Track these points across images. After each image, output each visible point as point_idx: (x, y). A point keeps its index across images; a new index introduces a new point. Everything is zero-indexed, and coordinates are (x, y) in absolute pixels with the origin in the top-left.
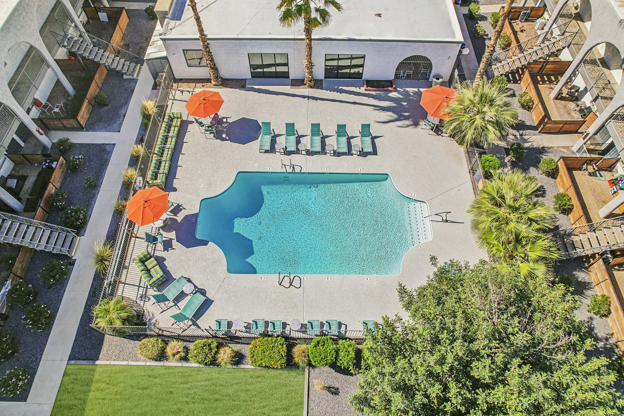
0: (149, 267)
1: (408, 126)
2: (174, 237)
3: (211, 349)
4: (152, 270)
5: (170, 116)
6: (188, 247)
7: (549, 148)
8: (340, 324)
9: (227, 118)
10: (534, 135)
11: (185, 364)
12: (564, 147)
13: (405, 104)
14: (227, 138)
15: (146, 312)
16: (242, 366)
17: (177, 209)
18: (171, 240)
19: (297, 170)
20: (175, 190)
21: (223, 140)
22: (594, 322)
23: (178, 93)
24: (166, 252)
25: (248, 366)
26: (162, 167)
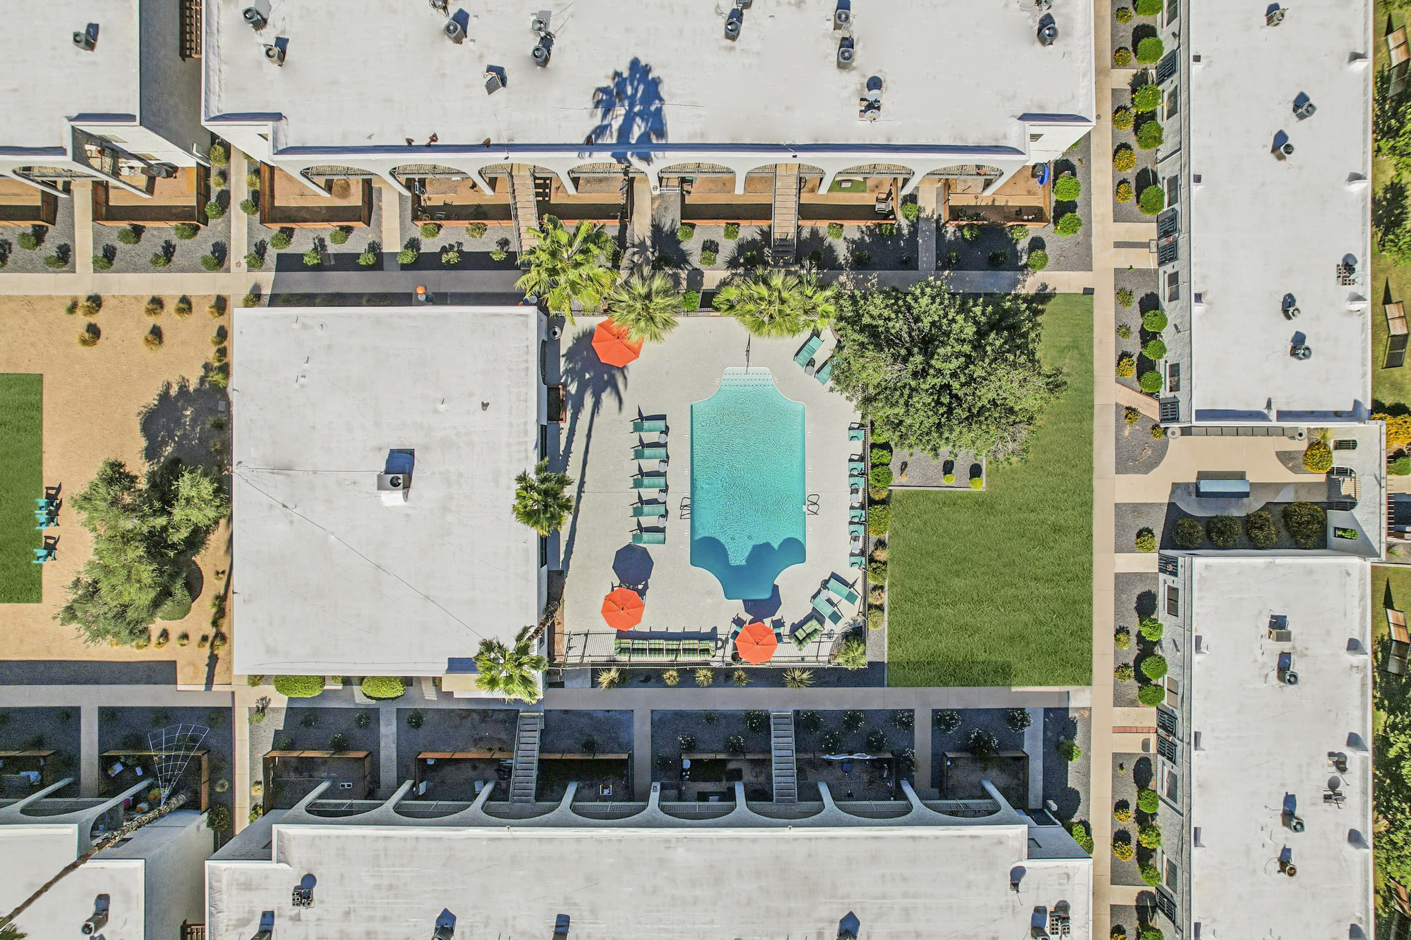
0: (804, 635)
1: (625, 378)
2: (770, 619)
3: (878, 567)
4: (807, 632)
5: (620, 652)
6: (779, 603)
7: (653, 219)
8: (851, 460)
9: (613, 587)
10: (634, 230)
11: (886, 588)
12: (652, 203)
13: (587, 376)
14: (643, 583)
15: (843, 630)
16: (887, 541)
17: (738, 622)
18: (772, 621)
19: (688, 502)
20: (715, 629)
21: (646, 587)
22: (848, 237)
23: (570, 653)
24: (784, 624)
25: (886, 536)
26: (691, 647)
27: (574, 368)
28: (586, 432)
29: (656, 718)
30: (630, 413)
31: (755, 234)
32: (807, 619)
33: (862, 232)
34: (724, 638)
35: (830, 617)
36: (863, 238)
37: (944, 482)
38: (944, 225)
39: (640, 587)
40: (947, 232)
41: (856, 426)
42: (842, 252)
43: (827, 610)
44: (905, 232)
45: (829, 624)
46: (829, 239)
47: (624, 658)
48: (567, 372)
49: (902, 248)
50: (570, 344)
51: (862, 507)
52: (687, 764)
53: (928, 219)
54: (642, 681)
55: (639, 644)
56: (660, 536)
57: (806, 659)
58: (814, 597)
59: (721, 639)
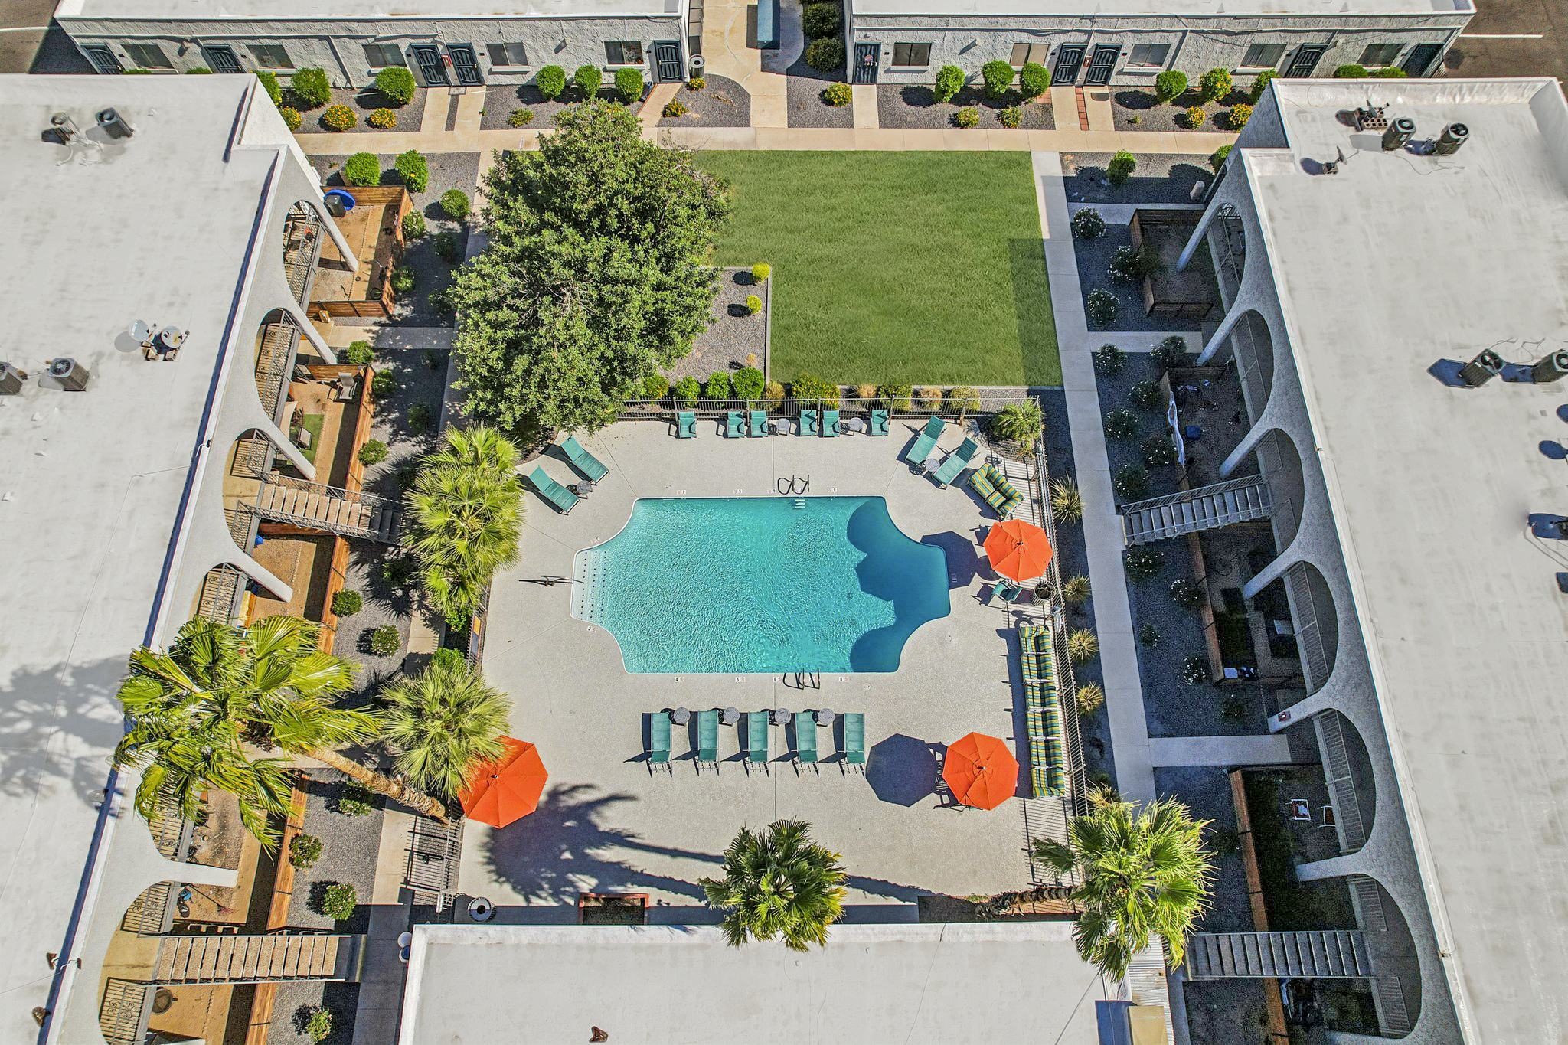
0: (998, 494)
1: (575, 788)
2: (977, 547)
4: (992, 490)
5: (1056, 786)
6: (951, 534)
8: (726, 435)
9: (943, 805)
10: (324, 769)
13: (567, 855)
14: (932, 751)
15: (986, 444)
16: (848, 386)
17: (985, 595)
18: (981, 544)
19: (791, 677)
20: (1000, 632)
21: (938, 746)
22: (387, 440)
24: (983, 526)
25: (839, 387)
26: (1034, 666)
27: (550, 881)
28: (667, 858)
29: (1160, 729)
30: (635, 778)
31: (360, 573)
32: (971, 491)
33: (382, 422)
34: (1013, 619)
35: (967, 461)
36: (391, 421)
37: (759, 314)
38: (390, 317)
39: (939, 757)
40: (400, 315)
41: (674, 429)
42: (406, 448)
43: (956, 465)
44: (391, 365)
45: (977, 462)
46: (385, 466)
47: (1066, 782)
48: (556, 894)
49: (414, 370)
50: (507, 887)
51: (795, 419)
52: (1231, 673)
53: (378, 338)
54: (1102, 752)
55: (1039, 756)
56: (849, 725)
57: (1035, 496)
58: (937, 483)
59: (1017, 623)
